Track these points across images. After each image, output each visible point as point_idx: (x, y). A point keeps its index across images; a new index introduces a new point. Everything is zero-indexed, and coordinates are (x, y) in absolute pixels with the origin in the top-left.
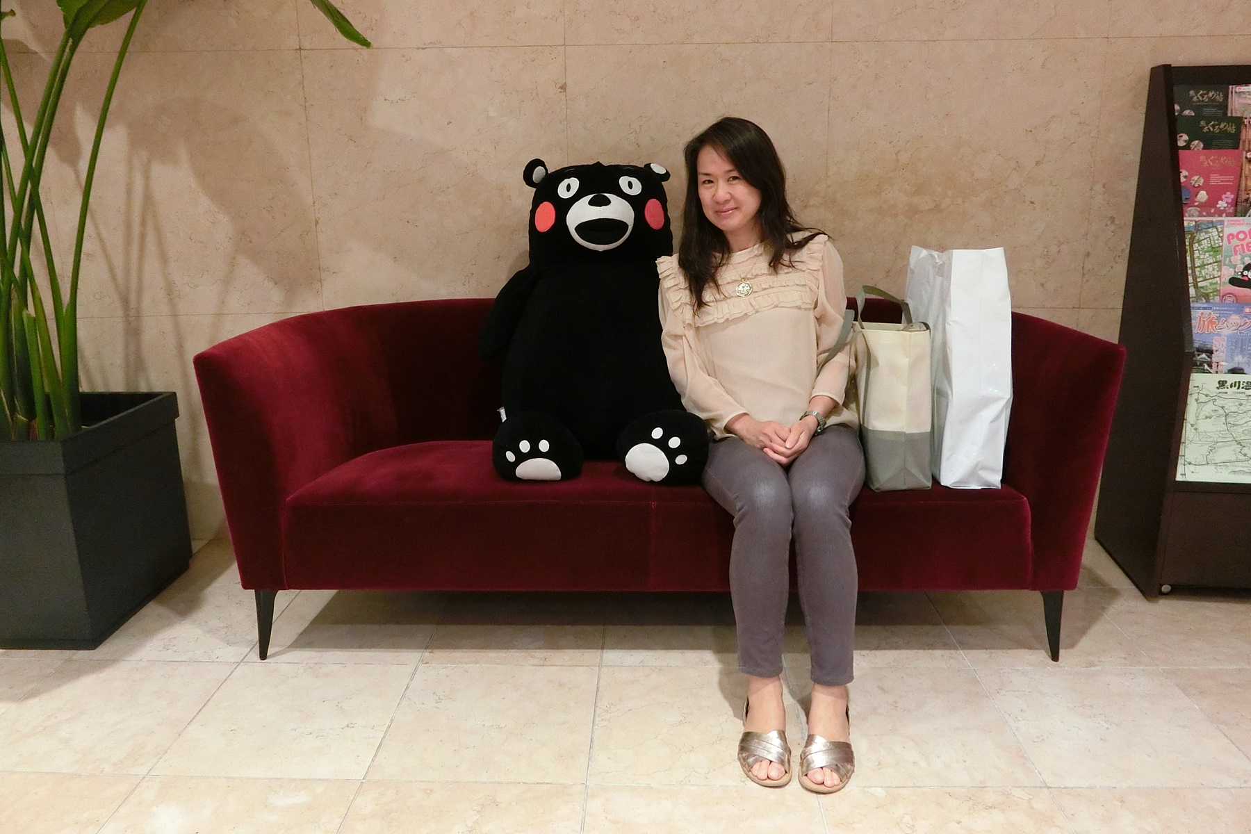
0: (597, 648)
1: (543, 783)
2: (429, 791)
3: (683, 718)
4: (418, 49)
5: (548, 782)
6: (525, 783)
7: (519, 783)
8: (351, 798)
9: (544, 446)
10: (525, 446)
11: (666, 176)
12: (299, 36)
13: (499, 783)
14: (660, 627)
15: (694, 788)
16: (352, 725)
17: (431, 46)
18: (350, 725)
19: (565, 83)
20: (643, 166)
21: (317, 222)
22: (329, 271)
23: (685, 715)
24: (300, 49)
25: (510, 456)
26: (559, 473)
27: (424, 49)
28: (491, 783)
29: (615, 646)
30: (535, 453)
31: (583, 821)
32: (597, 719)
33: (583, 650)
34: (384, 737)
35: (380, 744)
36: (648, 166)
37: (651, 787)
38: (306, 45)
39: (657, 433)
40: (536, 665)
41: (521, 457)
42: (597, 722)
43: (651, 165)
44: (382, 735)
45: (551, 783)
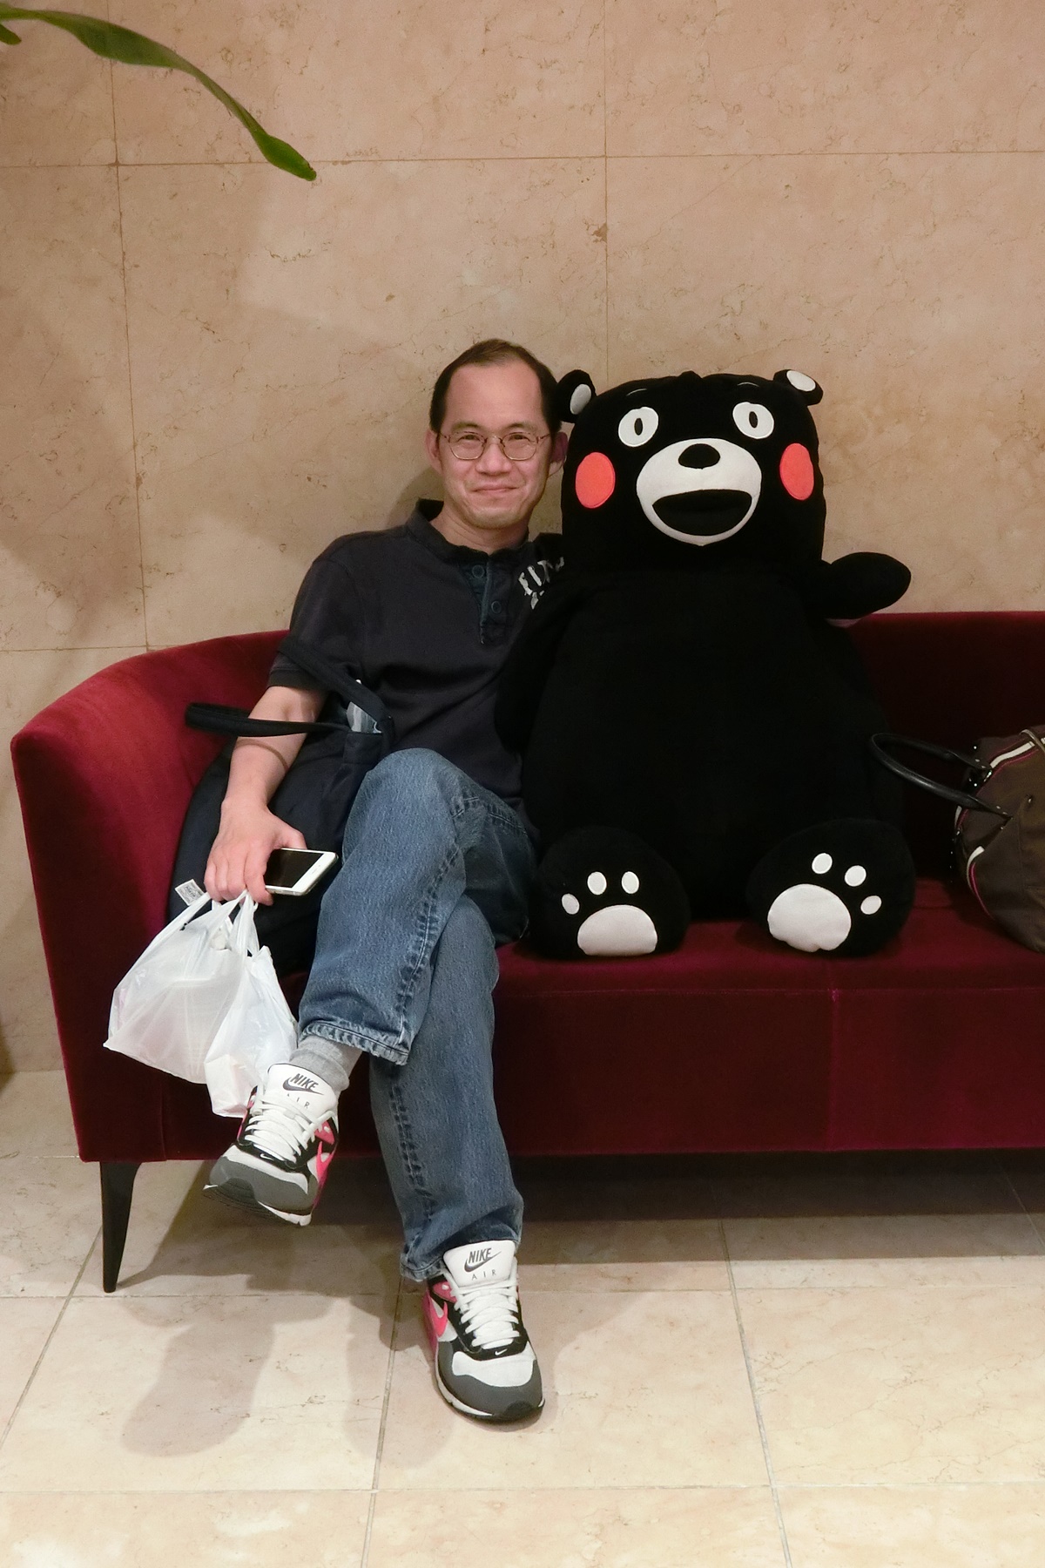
0: (717, 1258)
1: (695, 1487)
2: (498, 1505)
3: (908, 1375)
4: (335, 163)
5: (703, 1484)
6: (663, 1488)
7: (653, 1488)
8: (363, 1520)
9: (630, 883)
10: (597, 883)
11: (816, 396)
12: (115, 140)
13: (617, 1488)
14: (819, 1221)
15: (963, 1488)
16: (318, 1400)
17: (359, 157)
18: (313, 1399)
19: (605, 225)
20: (770, 377)
21: (139, 481)
22: (159, 571)
23: (910, 1370)
24: (117, 164)
25: (571, 904)
26: (654, 935)
27: (344, 163)
28: (602, 1488)
29: (746, 1255)
30: (615, 895)
31: (786, 1547)
32: (757, 1380)
33: (694, 1263)
34: (384, 1418)
35: (382, 1431)
36: (781, 376)
37: (886, 1489)
38: (129, 156)
39: (822, 863)
40: (615, 1291)
41: (591, 904)
42: (757, 1385)
43: (788, 374)
44: (378, 1414)
45: (709, 1487)
